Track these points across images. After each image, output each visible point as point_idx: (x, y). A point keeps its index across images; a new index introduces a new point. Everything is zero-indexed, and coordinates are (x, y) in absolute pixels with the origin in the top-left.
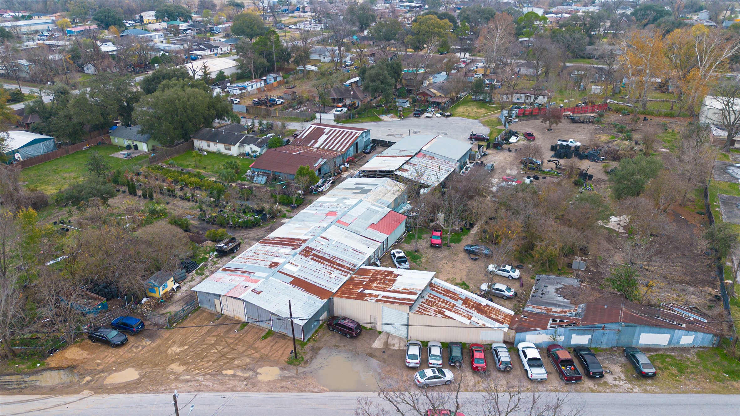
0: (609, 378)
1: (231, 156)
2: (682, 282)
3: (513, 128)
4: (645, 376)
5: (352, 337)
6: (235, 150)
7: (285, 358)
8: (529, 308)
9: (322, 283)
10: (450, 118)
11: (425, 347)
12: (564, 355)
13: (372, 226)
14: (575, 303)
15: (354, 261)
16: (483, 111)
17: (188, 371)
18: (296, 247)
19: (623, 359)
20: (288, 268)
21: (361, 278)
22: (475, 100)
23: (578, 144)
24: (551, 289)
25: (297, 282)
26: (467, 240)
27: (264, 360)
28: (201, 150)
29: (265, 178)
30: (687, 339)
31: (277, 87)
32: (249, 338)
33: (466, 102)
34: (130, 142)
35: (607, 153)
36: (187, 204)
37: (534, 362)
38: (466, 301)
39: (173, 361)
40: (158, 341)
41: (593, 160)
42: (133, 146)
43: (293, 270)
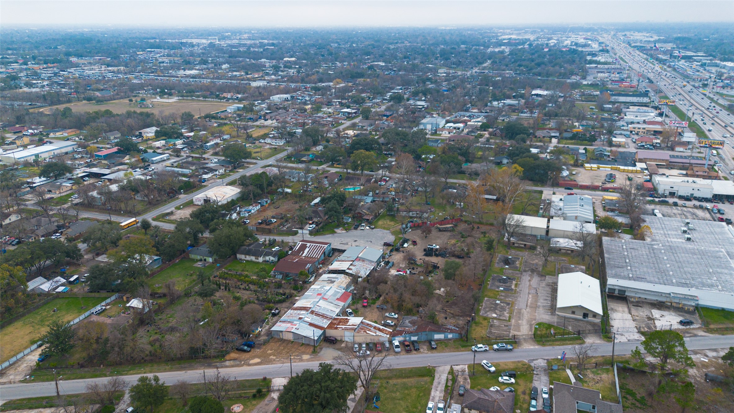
0: (422, 350)
1: (258, 263)
2: (458, 316)
3: (406, 236)
4: (433, 348)
5: (334, 343)
6: (261, 259)
7: (311, 352)
8: (398, 329)
9: (320, 324)
10: (374, 230)
11: (360, 345)
12: (407, 343)
13: (338, 299)
14: (414, 326)
15: (332, 315)
16: (392, 223)
17: (277, 358)
18: (307, 311)
19: (428, 344)
20: (306, 319)
21: (335, 322)
22: (389, 215)
23: (438, 247)
24: (407, 321)
25: (311, 324)
26: (378, 303)
27: (304, 353)
28: (241, 259)
29: (281, 276)
30: (450, 336)
31: (268, 207)
32: (296, 346)
33: (383, 216)
34: (202, 257)
35: (449, 253)
36: (248, 292)
37: (397, 347)
38: (375, 328)
39: (271, 355)
40: (262, 350)
41: (442, 257)
42: (203, 259)
43: (309, 320)
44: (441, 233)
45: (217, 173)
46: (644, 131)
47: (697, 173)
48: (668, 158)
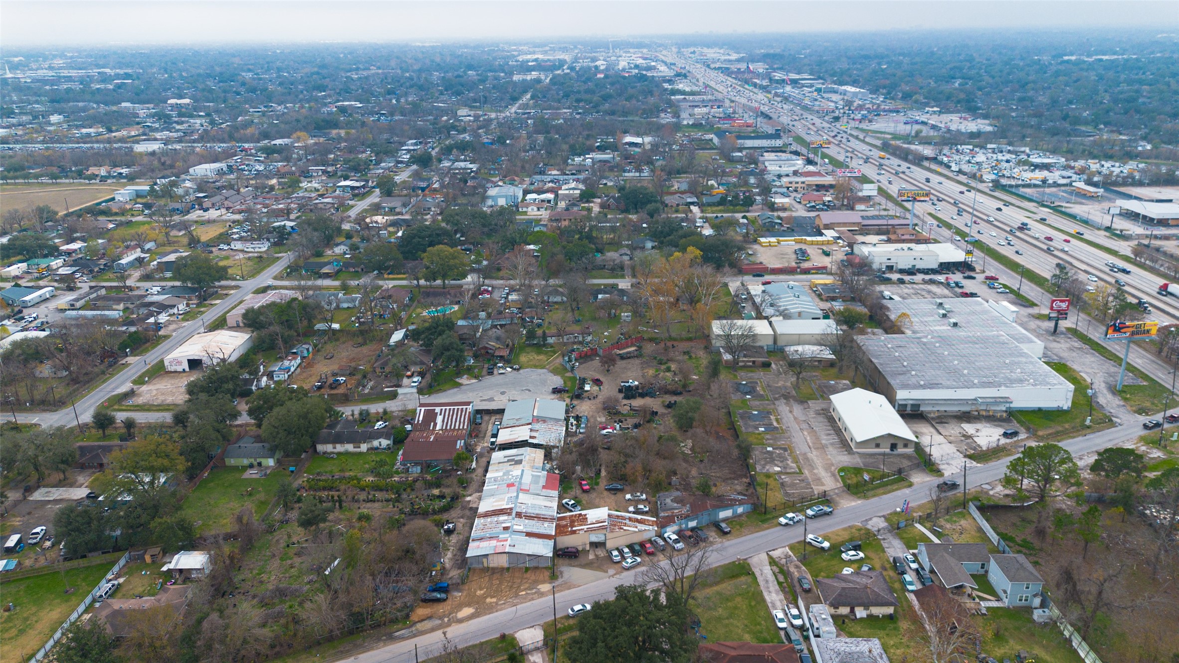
0: (711, 539)
1: (361, 453)
2: (730, 479)
3: (578, 374)
4: (726, 533)
5: (576, 557)
6: (364, 447)
7: (547, 578)
8: (662, 514)
9: (542, 531)
10: (521, 371)
11: (620, 549)
12: (689, 533)
13: (544, 487)
14: (684, 505)
15: (551, 513)
16: (542, 357)
17: (499, 600)
18: (509, 514)
19: (714, 529)
20: (516, 527)
21: (564, 523)
22: (529, 345)
23: (636, 383)
24: (668, 501)
25: (529, 534)
26: (603, 483)
27: (537, 582)
28: (325, 453)
29: (419, 468)
30: (740, 510)
31: (313, 359)
32: (517, 574)
33: (522, 348)
34: (252, 460)
35: (660, 389)
36: (376, 505)
37: (676, 541)
38: (630, 519)
39: (486, 598)
40: (465, 593)
41: (652, 397)
42: (255, 463)
43: (521, 528)
44: (625, 361)
45: (175, 311)
46: (803, 185)
47: (903, 237)
48: (860, 220)
